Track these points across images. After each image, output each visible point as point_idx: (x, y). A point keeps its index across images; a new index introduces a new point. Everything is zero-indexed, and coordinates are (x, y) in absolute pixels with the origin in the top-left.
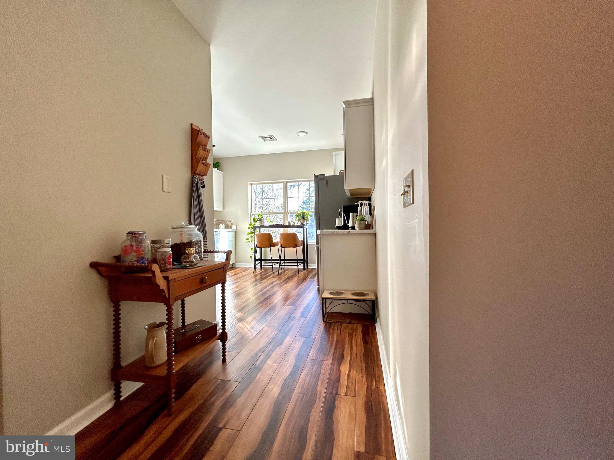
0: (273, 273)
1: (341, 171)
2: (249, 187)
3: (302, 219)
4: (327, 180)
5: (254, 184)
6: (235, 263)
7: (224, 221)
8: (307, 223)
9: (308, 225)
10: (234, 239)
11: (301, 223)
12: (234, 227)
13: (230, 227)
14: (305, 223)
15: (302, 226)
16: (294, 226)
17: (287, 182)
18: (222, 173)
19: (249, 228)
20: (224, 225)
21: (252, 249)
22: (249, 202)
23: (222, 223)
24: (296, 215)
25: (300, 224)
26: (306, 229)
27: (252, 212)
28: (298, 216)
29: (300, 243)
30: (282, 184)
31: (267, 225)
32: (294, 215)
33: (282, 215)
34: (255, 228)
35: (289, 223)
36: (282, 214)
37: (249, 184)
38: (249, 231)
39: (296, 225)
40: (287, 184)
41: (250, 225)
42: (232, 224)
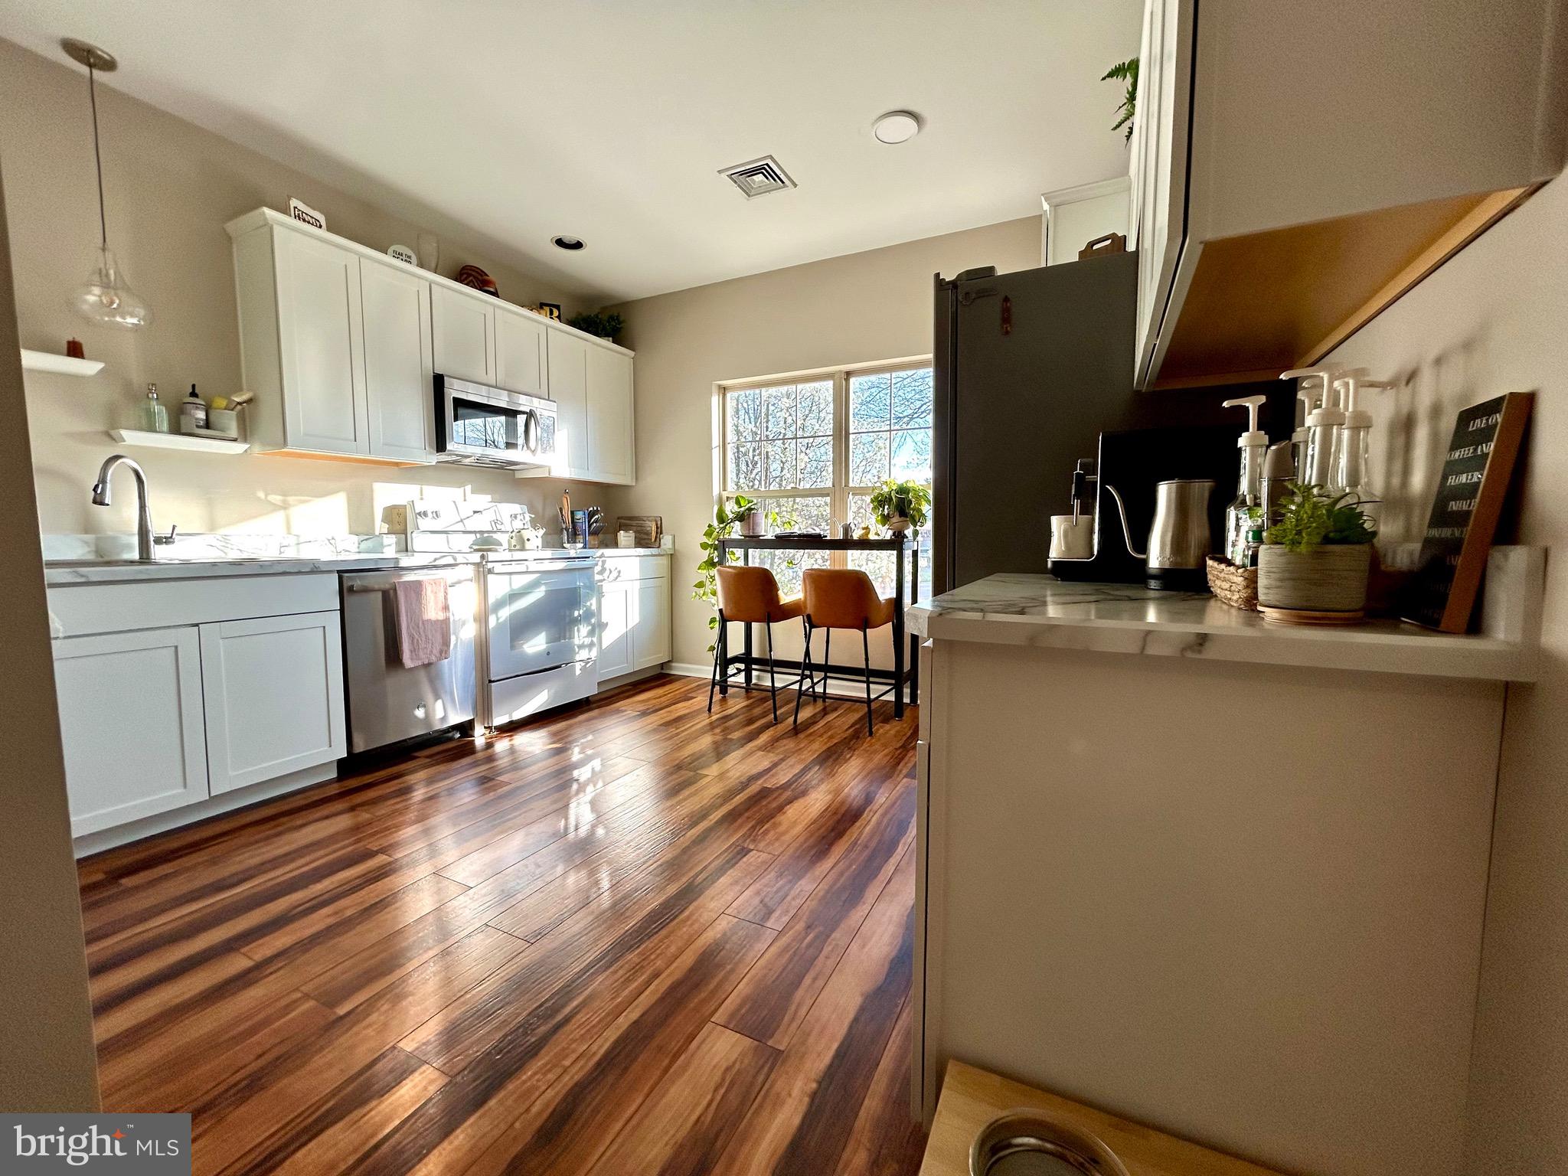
0: (776, 718)
1: (1092, 244)
2: (715, 400)
3: (897, 514)
4: (1006, 299)
5: (734, 388)
6: (669, 661)
7: (631, 518)
8: (916, 533)
9: (919, 538)
10: (665, 582)
11: (890, 533)
12: (667, 541)
13: (653, 540)
14: (909, 532)
15: (896, 543)
16: (864, 544)
17: (849, 374)
18: (632, 353)
19: (704, 546)
20: (631, 534)
21: (713, 620)
22: (716, 454)
23: (626, 528)
24: (872, 502)
25: (887, 534)
26: (915, 554)
27: (724, 490)
28: (881, 501)
29: (884, 613)
30: (830, 384)
31: (770, 536)
32: (868, 499)
33: (828, 499)
34: (723, 546)
35: (847, 529)
36: (828, 495)
37: (715, 390)
38: (705, 555)
39: (872, 537)
40: (847, 380)
41: (708, 534)
42: (660, 530)
